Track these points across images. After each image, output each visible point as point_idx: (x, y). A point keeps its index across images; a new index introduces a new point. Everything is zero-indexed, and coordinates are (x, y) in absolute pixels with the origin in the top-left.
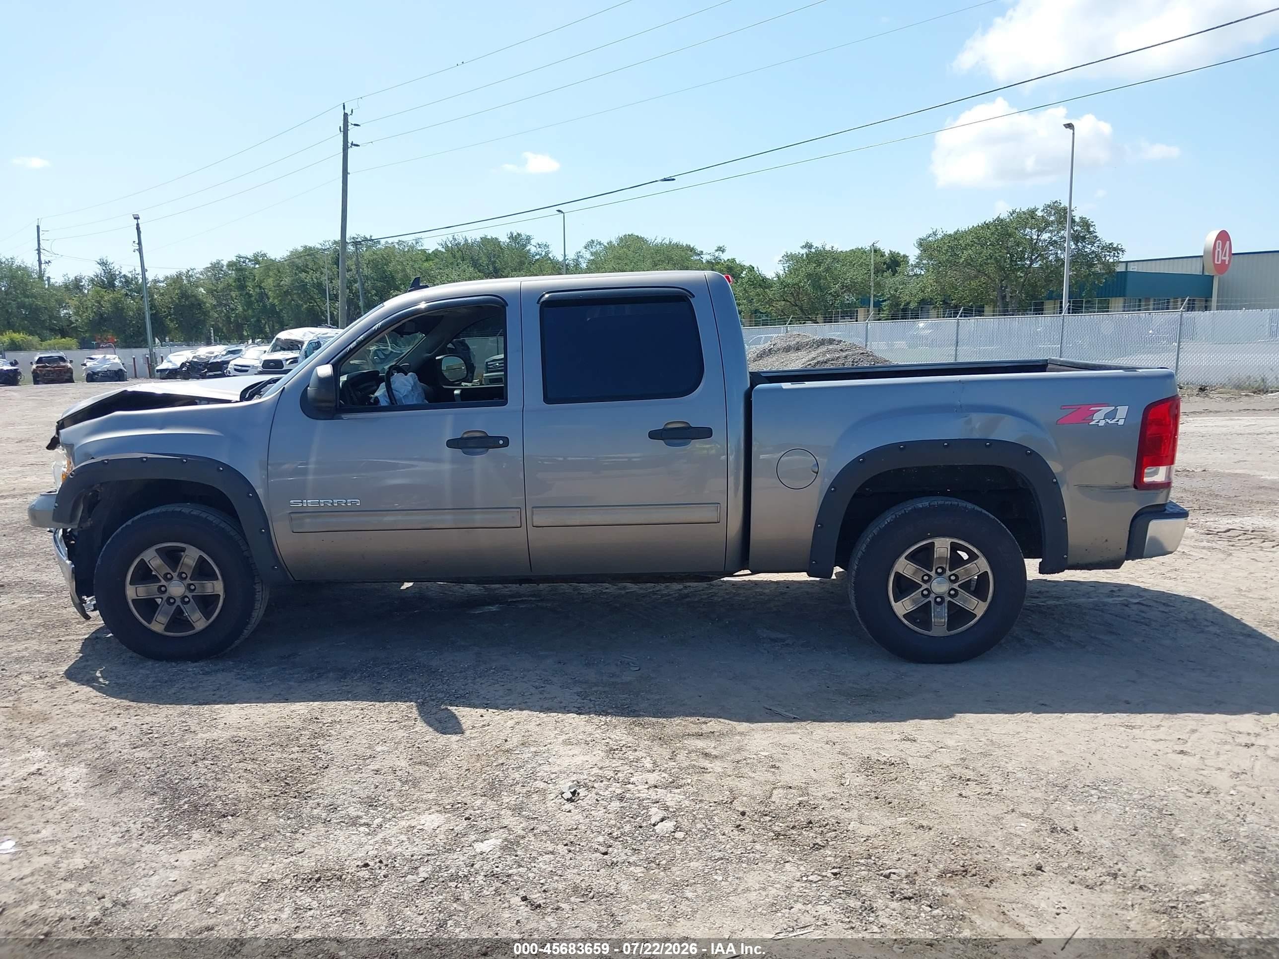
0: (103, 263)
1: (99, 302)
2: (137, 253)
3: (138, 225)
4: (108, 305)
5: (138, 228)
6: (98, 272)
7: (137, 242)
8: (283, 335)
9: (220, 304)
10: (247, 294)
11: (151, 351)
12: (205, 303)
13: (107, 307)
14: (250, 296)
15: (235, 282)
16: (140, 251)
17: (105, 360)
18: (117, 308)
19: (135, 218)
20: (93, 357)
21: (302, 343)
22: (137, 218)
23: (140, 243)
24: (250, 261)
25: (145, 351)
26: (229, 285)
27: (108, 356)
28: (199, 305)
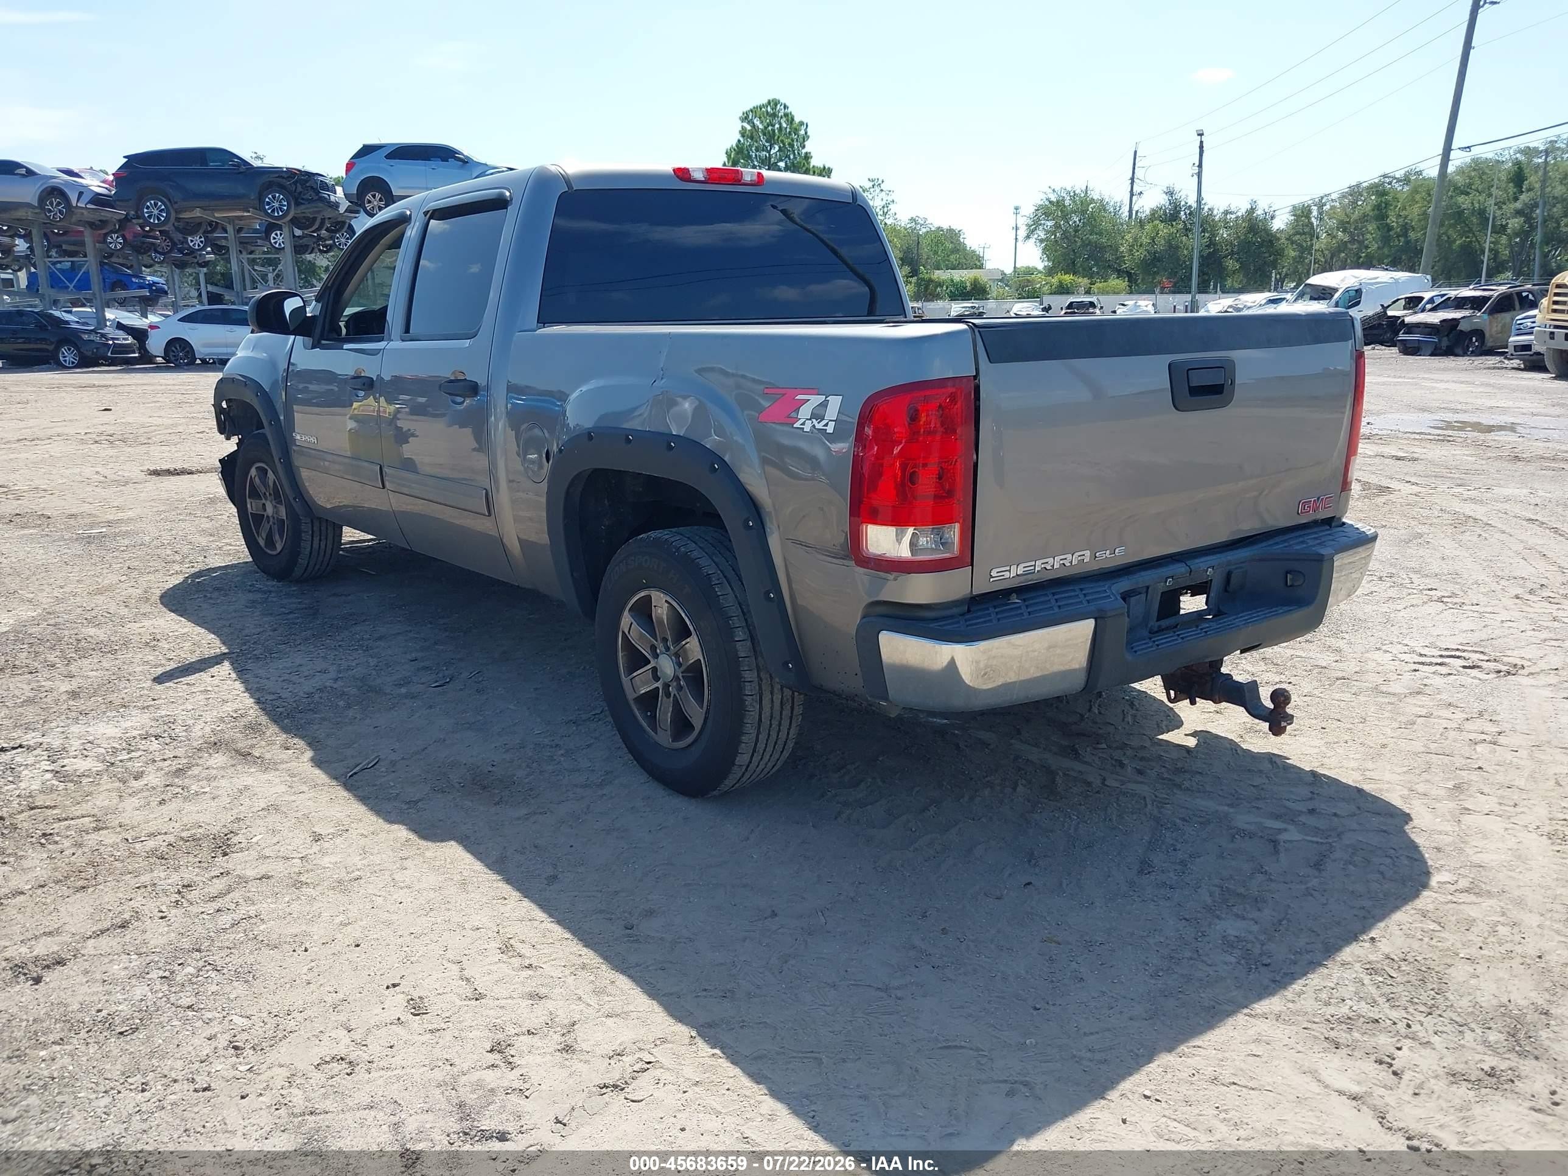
0: (1170, 193)
1: (1153, 239)
2: (1196, 177)
3: (1201, 142)
4: (1163, 242)
5: (1201, 147)
6: (1163, 202)
7: (1197, 164)
8: (1317, 280)
9: (1353, 241)
10: (1387, 225)
11: (1193, 297)
12: (1279, 239)
13: (1161, 245)
14: (1390, 228)
15: (1373, 210)
16: (1199, 175)
17: (1136, 306)
18: (1170, 246)
19: (1198, 135)
20: (1126, 303)
21: (1336, 290)
22: (1201, 135)
23: (1200, 166)
24: (1399, 180)
25: (1188, 297)
26: (1365, 215)
27: (1140, 303)
28: (1271, 241)
